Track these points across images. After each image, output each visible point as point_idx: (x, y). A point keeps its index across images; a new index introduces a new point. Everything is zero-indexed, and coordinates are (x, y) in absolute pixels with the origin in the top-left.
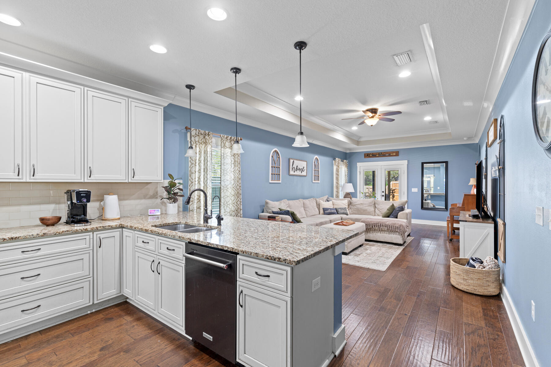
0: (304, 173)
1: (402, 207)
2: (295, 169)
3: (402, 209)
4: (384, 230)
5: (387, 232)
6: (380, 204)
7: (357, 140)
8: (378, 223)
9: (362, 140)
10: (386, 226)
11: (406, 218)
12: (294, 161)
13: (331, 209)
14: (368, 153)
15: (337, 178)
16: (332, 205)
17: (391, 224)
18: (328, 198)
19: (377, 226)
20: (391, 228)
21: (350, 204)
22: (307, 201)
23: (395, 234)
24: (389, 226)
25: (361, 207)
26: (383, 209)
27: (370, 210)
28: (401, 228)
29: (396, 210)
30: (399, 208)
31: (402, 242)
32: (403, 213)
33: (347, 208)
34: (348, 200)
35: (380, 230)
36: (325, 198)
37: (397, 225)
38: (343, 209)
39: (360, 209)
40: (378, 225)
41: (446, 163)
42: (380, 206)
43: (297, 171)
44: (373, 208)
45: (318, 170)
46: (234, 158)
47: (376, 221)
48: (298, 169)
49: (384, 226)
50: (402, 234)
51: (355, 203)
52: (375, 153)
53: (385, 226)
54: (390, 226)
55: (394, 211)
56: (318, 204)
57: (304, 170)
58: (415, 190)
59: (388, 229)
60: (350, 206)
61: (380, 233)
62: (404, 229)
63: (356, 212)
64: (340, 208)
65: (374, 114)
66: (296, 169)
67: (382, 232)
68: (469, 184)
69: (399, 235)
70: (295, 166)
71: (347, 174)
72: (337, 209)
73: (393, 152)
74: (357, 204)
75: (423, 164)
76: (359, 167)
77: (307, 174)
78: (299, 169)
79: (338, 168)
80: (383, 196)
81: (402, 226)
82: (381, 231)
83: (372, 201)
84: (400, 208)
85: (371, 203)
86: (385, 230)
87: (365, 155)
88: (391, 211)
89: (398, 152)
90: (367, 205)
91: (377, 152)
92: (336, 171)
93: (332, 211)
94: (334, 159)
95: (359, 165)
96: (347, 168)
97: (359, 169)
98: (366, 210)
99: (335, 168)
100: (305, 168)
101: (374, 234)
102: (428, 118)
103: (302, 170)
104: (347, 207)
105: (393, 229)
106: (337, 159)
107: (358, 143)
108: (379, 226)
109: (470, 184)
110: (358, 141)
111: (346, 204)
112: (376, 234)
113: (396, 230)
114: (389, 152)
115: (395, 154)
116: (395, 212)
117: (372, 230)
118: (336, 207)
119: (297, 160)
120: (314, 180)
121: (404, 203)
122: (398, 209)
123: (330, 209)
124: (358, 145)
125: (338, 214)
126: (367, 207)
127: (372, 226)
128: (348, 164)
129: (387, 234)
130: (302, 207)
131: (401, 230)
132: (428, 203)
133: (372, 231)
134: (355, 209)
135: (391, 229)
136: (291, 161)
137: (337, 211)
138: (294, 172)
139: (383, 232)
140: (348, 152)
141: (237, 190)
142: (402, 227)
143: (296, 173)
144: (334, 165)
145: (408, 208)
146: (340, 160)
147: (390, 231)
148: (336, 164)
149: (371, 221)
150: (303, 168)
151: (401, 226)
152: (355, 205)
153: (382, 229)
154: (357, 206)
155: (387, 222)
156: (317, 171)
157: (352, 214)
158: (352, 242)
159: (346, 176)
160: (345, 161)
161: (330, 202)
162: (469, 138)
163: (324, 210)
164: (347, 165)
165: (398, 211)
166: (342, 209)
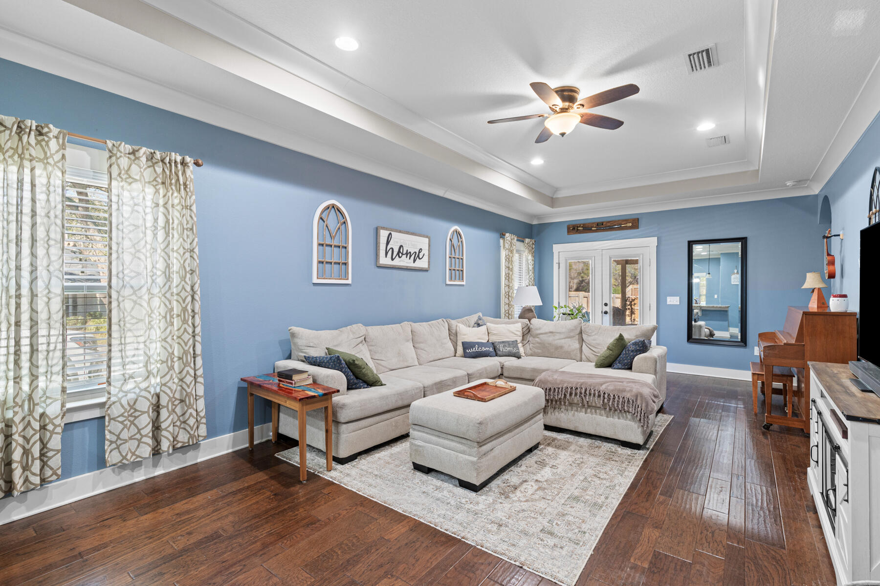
0: (422, 263)
1: (643, 342)
2: (395, 253)
3: (643, 347)
4: (594, 404)
5: (603, 412)
6: (593, 334)
7: (551, 195)
8: (578, 387)
9: (561, 194)
10: (599, 396)
11: (652, 370)
12: (390, 234)
13: (480, 344)
14: (574, 223)
15: (509, 277)
16: (485, 334)
17: (612, 390)
18: (480, 319)
19: (576, 394)
20: (614, 401)
21: (527, 332)
22: (422, 328)
23: (623, 417)
24: (606, 396)
25: (549, 339)
26: (599, 344)
27: (569, 346)
28: (639, 402)
29: (628, 350)
30: (635, 344)
31: (639, 440)
32: (646, 358)
33: (519, 341)
34: (522, 324)
35: (583, 406)
36: (474, 318)
37: (628, 395)
38: (509, 345)
39: (547, 345)
40: (578, 391)
41: (743, 241)
42: (592, 338)
43: (400, 257)
44: (577, 342)
45: (461, 257)
46: (167, 214)
47: (574, 381)
48: (405, 252)
49: (594, 395)
50: (640, 420)
51: (537, 329)
52: (589, 223)
53: (597, 394)
54: (609, 395)
55: (624, 352)
56: (454, 332)
57: (421, 257)
58: (673, 300)
59: (604, 404)
60: (529, 338)
61: (586, 413)
62: (647, 406)
63: (540, 351)
64: (503, 342)
65: (567, 104)
66: (399, 252)
67: (589, 410)
68: (803, 287)
69: (633, 419)
70: (394, 245)
71: (533, 268)
72: (496, 344)
73: (627, 221)
74: (542, 334)
75: (691, 244)
76: (558, 254)
77: (429, 265)
78: (407, 254)
79: (511, 255)
80: (606, 313)
81: (642, 396)
82: (587, 406)
83: (575, 327)
84: (638, 345)
85: (571, 331)
86: (598, 405)
87: (568, 228)
88: (616, 352)
89: (638, 219)
90: (562, 336)
91: (593, 221)
92: (506, 260)
93: (484, 349)
94: (502, 236)
95: (557, 248)
96: (534, 257)
97: (558, 257)
98: (561, 347)
99: (503, 254)
100: (425, 251)
101: (571, 413)
102: (706, 126)
103: (417, 256)
104: (519, 339)
105: (618, 404)
106: (507, 235)
107: (552, 201)
108: (583, 395)
109: (806, 286)
110: (552, 198)
111: (517, 333)
112: (574, 415)
113: (626, 408)
114: (619, 221)
115: (632, 224)
116: (626, 354)
117: (565, 403)
118: (493, 339)
119: (400, 232)
120: (451, 279)
121: (648, 331)
122: (632, 348)
123: (478, 343)
124: (552, 207)
125: (496, 355)
126: (563, 341)
127: (565, 395)
128: (534, 246)
129: (602, 415)
130: (408, 341)
131: (639, 409)
132: (700, 327)
133: (565, 405)
134: (538, 343)
135: (613, 404)
136: (384, 234)
137: (495, 349)
138: (392, 259)
139: (593, 410)
140: (535, 222)
141: (182, 302)
142: (642, 400)
143: (397, 262)
144: (502, 248)
145: (658, 344)
146: (516, 238)
147: (610, 409)
148: (507, 246)
149: (562, 381)
150: (419, 252)
151: (639, 398)
152: (537, 336)
153: (590, 404)
154: (541, 336)
155: (602, 385)
156: (457, 260)
157: (532, 355)
158: (496, 452)
159: (531, 273)
160: (527, 240)
161: (483, 329)
162: (800, 182)
163: (466, 346)
164: (533, 249)
165: (632, 351)
166: (507, 344)
